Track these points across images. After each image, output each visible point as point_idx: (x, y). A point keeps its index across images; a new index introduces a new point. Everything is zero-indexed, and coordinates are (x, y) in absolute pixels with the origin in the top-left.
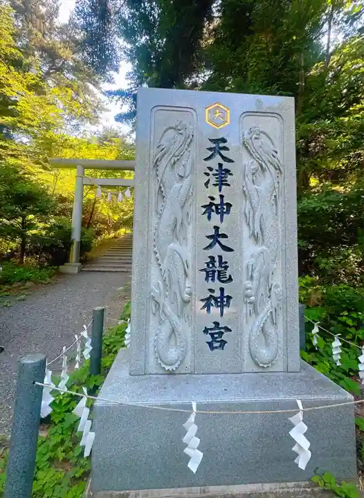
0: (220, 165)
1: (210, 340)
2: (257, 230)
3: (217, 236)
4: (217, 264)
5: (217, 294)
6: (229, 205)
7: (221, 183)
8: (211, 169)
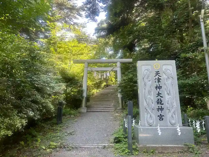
0: (158, 77)
1: (159, 118)
2: (168, 92)
3: (159, 94)
4: (160, 100)
5: (160, 108)
6: (161, 87)
7: (159, 81)
8: (156, 78)
